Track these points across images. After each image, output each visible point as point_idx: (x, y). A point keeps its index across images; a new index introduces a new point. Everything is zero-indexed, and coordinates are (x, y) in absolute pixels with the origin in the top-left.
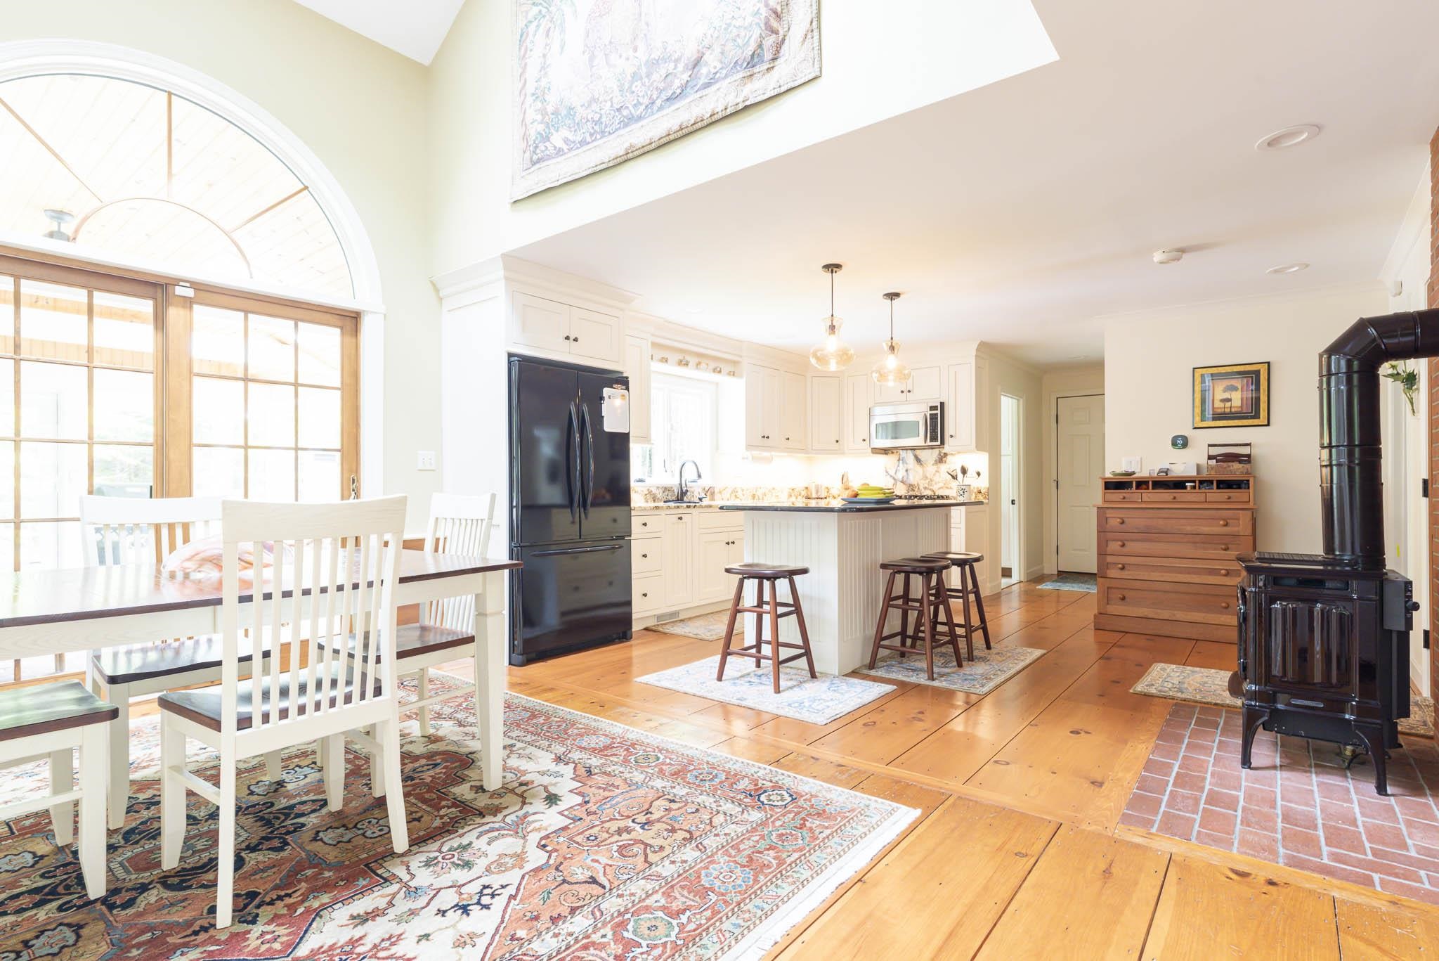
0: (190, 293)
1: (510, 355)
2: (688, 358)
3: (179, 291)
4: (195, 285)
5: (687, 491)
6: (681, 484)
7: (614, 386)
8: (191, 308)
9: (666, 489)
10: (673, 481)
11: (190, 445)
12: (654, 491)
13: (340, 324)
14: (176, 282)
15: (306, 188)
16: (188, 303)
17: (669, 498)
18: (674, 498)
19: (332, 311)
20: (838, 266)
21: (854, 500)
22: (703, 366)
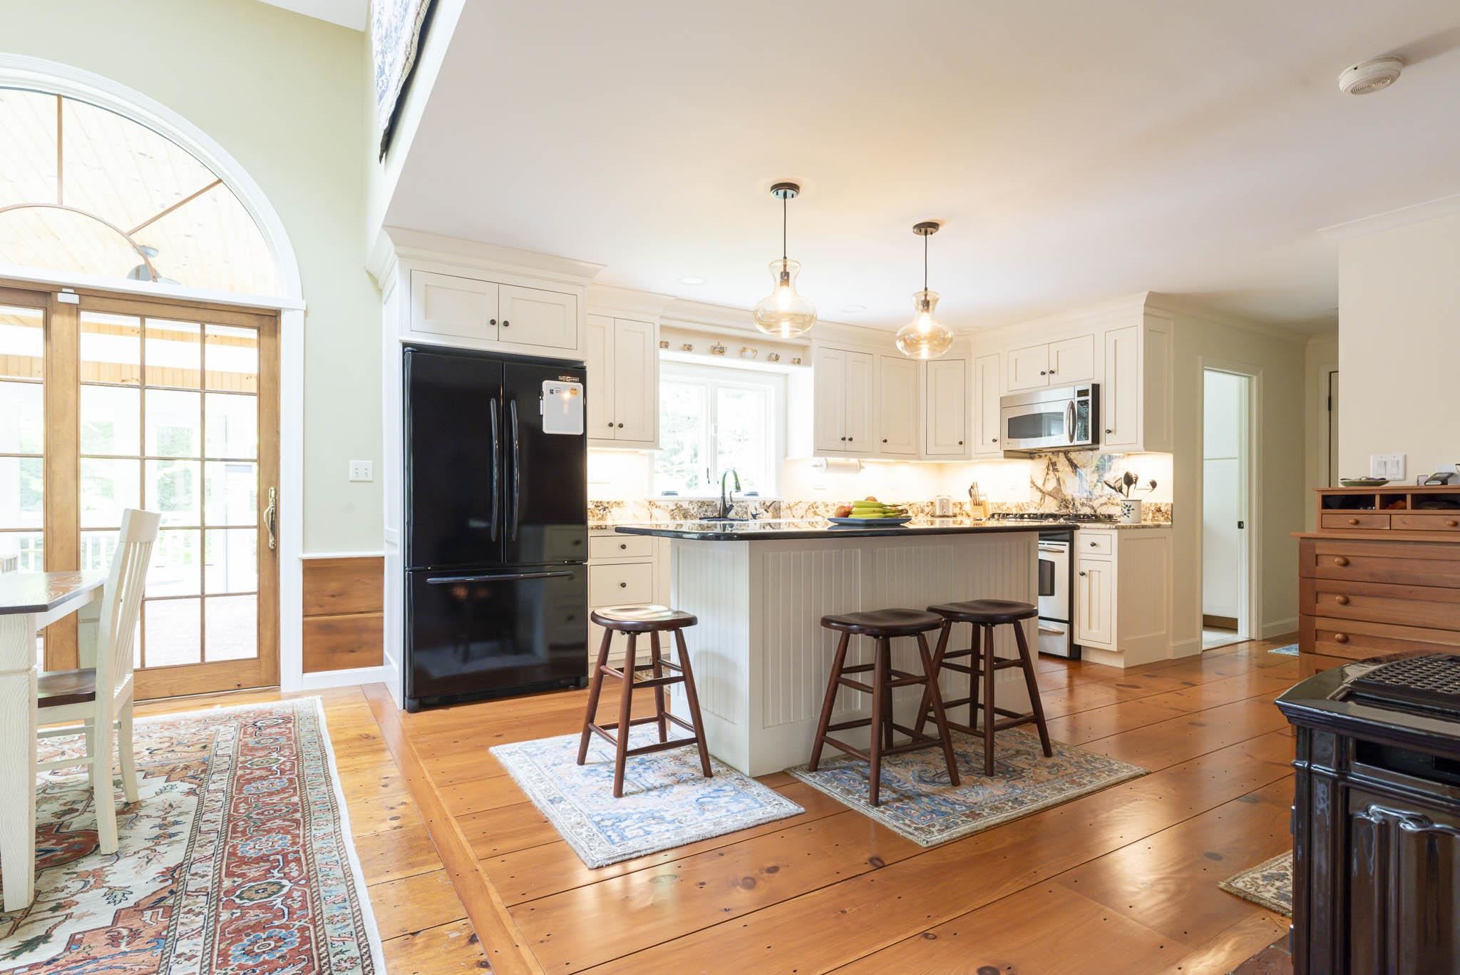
0: (74, 299)
1: (405, 345)
2: (723, 344)
3: (62, 298)
4: (78, 290)
5: (732, 506)
6: (723, 498)
7: (560, 378)
8: (78, 315)
9: (702, 504)
10: (714, 493)
11: (77, 456)
12: (685, 505)
13: (256, 324)
14: (59, 288)
15: (220, 181)
16: (75, 310)
17: (709, 514)
18: (716, 514)
19: (246, 311)
20: (794, 187)
21: (844, 520)
22: (749, 352)
